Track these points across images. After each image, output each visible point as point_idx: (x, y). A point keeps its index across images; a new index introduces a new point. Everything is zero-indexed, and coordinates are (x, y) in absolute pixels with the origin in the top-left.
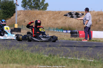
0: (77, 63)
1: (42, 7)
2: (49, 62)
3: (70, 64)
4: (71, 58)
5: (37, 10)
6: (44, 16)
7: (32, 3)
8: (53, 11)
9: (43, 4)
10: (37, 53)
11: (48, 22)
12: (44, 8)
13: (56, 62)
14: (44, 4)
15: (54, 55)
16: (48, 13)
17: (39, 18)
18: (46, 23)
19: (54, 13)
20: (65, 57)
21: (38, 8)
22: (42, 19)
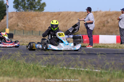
0: (80, 74)
1: (39, 7)
2: (47, 74)
3: (72, 76)
4: (74, 68)
5: (33, 11)
6: (41, 18)
7: (26, 2)
8: (51, 13)
9: (39, 4)
10: (33, 63)
11: (46, 25)
12: (40, 9)
13: (56, 73)
14: (41, 4)
15: (53, 66)
16: (45, 14)
17: (35, 20)
18: (44, 27)
19: (52, 14)
20: (66, 67)
21: (34, 9)
22: (38, 22)
